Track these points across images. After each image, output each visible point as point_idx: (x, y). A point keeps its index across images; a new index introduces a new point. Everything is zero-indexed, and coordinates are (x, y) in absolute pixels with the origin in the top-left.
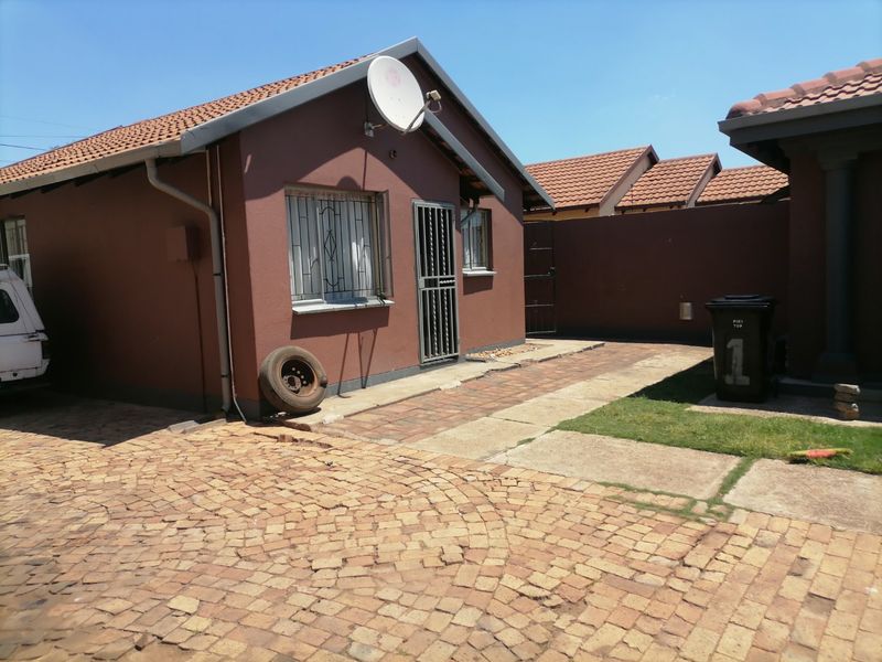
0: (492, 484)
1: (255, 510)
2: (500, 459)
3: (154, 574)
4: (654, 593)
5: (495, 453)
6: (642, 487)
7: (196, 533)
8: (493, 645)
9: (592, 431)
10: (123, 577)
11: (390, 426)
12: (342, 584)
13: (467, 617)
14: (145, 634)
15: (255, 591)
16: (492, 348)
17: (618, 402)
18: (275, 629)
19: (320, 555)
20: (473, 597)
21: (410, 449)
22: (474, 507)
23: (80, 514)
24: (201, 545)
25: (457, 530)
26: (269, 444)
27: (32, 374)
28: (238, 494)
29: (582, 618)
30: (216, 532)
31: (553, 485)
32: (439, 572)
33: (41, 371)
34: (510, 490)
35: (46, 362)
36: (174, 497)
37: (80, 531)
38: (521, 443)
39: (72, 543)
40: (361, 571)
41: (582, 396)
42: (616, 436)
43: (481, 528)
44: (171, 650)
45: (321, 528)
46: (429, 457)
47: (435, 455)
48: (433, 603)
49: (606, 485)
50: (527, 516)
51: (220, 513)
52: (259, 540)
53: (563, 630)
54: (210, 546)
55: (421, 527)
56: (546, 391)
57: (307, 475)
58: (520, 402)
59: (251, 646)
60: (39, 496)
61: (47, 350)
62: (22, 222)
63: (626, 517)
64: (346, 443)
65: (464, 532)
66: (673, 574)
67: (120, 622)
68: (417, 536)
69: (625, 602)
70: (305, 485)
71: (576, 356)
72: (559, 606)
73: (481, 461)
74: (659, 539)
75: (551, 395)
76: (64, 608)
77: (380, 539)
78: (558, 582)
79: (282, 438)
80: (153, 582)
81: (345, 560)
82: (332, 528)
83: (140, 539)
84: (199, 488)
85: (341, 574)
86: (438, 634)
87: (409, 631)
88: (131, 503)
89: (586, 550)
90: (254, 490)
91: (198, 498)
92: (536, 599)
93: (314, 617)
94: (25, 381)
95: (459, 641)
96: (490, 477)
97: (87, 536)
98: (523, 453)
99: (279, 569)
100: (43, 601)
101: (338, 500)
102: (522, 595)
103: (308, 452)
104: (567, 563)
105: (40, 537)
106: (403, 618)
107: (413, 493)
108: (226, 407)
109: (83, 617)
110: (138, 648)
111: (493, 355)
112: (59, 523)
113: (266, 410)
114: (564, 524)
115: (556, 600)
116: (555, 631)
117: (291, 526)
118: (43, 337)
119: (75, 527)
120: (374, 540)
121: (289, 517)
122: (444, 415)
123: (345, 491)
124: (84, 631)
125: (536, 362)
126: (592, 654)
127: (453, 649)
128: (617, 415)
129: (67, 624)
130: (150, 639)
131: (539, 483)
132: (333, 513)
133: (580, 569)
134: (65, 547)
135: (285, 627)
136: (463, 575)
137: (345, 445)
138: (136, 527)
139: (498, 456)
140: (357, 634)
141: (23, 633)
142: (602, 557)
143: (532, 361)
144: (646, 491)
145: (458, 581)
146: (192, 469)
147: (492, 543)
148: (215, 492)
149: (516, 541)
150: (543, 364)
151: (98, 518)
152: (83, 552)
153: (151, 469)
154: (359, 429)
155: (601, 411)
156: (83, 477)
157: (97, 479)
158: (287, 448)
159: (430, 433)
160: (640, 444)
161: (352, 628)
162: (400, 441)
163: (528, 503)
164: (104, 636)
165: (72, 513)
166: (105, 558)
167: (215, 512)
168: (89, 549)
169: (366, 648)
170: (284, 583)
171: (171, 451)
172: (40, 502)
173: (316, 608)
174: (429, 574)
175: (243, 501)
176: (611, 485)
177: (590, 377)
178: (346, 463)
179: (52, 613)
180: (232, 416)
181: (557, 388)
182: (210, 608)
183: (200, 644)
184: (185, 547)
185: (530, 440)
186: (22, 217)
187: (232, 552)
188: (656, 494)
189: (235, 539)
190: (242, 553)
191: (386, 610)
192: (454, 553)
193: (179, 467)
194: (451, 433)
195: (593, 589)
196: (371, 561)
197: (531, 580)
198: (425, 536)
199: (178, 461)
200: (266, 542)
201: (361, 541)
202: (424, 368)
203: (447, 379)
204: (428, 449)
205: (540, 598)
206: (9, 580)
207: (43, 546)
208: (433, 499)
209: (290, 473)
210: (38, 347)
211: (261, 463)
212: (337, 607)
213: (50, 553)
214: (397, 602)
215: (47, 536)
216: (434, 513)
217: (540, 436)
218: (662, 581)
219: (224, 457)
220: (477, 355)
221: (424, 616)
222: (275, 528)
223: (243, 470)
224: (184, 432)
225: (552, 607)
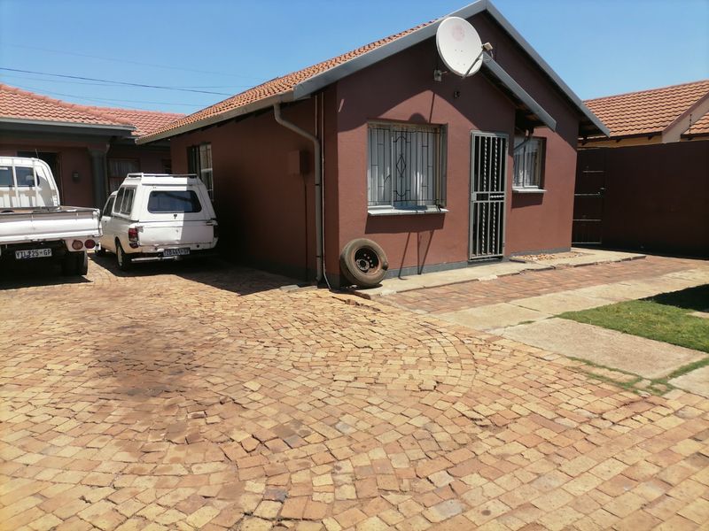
0: (481, 347)
1: (313, 342)
2: (498, 332)
3: (242, 368)
4: (564, 431)
5: (495, 328)
6: (602, 364)
7: (274, 350)
8: (428, 439)
9: (587, 321)
10: (225, 367)
11: (427, 302)
12: (349, 391)
13: (419, 422)
14: (227, 397)
15: (294, 385)
16: (537, 253)
17: (626, 303)
18: (297, 407)
19: (341, 373)
20: (430, 412)
21: (433, 318)
22: (459, 359)
23: (214, 331)
24: (274, 357)
25: (440, 372)
26: (339, 304)
27: (207, 247)
28: (307, 332)
29: (498, 436)
30: (285, 351)
31: (530, 354)
32: (414, 394)
33: (213, 245)
34: (493, 353)
35: (216, 240)
36: (269, 329)
37: (210, 340)
38: (522, 323)
39: (204, 346)
40: (363, 385)
41: (594, 295)
42: (606, 327)
43: (458, 373)
44: (238, 407)
45: (349, 358)
46: (446, 325)
47: (450, 324)
48: (400, 410)
49: (573, 359)
50: (496, 370)
51: (292, 341)
52: (309, 359)
53: (481, 440)
54: (279, 358)
55: (415, 367)
56: (566, 289)
57: (355, 326)
58: (539, 295)
59: (280, 412)
60: (195, 318)
61: (217, 231)
62: (209, 147)
63: (575, 382)
64: (391, 309)
65: (445, 374)
66: (588, 421)
67: (216, 389)
68: (410, 371)
69: (537, 432)
70: (351, 332)
71: (612, 265)
72: (486, 426)
73: (482, 332)
74: (591, 399)
75: (569, 292)
76: (190, 377)
77: (385, 369)
78: (494, 412)
79: (348, 302)
80: (240, 372)
81: (356, 378)
82: (357, 359)
83: (241, 349)
84: (284, 326)
85: (350, 385)
86: (395, 427)
87: (377, 422)
88: (244, 329)
89: (529, 397)
90: (318, 331)
91: (282, 331)
92: (472, 419)
93: (323, 404)
94: (204, 251)
95: (407, 433)
96: (483, 343)
97: (213, 344)
98: (519, 330)
99: (314, 376)
100: (181, 372)
101: (368, 343)
102: (463, 415)
103: (361, 312)
104: (508, 402)
105: (190, 340)
106: (378, 415)
107: (421, 346)
108: (318, 278)
109: (199, 383)
110: (221, 403)
111: (535, 258)
112: (201, 334)
113: (344, 283)
114: (521, 379)
115: (486, 422)
116: (475, 438)
117: (330, 354)
118: (214, 223)
119: (208, 338)
120: (380, 370)
121: (332, 349)
122: (471, 298)
123: (376, 338)
124: (197, 390)
125: (571, 266)
126: (494, 456)
127: (401, 436)
128: (617, 312)
129: (190, 385)
130: (228, 399)
131: (519, 351)
132: (361, 350)
133: (516, 408)
134: (201, 347)
135: (305, 407)
136: (428, 398)
137: (390, 311)
138: (241, 342)
139: (497, 330)
140: (345, 418)
141: (167, 386)
142: (538, 404)
143: (567, 265)
144: (604, 367)
145: (424, 401)
146: (286, 314)
147: (460, 383)
148: (293, 329)
149: (478, 384)
150: (578, 268)
151: (223, 335)
152: (208, 351)
153: (262, 311)
154: (404, 301)
155: (606, 308)
156: (222, 311)
157: (229, 313)
158: (349, 309)
159: (454, 309)
160: (625, 334)
161: (344, 414)
162: (429, 312)
163: (502, 363)
164: (206, 394)
165: (210, 330)
166: (219, 356)
167: (289, 340)
168: (212, 350)
169: (348, 426)
170: (313, 384)
171: (277, 302)
172: (194, 322)
173: (326, 400)
174: (407, 394)
175: (309, 336)
176: (577, 359)
177: (613, 282)
178: (384, 321)
179: (184, 379)
180: (321, 285)
181: (577, 288)
182: (265, 390)
183: (255, 406)
184: (265, 357)
185: (529, 322)
186: (209, 143)
187: (290, 363)
188: (611, 370)
189: (295, 357)
190: (295, 364)
191: (369, 409)
192: (431, 384)
193: (278, 312)
194: (471, 311)
195: (518, 420)
196: (372, 381)
197: (475, 408)
198: (415, 373)
199: (279, 309)
200: (312, 361)
201: (371, 370)
202: (472, 263)
203: (487, 273)
204: (447, 320)
205: (476, 419)
206: (168, 359)
207: (188, 345)
208: (432, 351)
209: (344, 324)
210: (211, 229)
211: (329, 315)
212: (339, 401)
213: (192, 349)
214: (378, 406)
215: (193, 340)
216: (429, 359)
217: (541, 320)
218: (575, 425)
219: (307, 309)
220: (521, 258)
221: (392, 416)
222: (321, 354)
223: (316, 319)
224: (289, 292)
225: (481, 426)
